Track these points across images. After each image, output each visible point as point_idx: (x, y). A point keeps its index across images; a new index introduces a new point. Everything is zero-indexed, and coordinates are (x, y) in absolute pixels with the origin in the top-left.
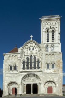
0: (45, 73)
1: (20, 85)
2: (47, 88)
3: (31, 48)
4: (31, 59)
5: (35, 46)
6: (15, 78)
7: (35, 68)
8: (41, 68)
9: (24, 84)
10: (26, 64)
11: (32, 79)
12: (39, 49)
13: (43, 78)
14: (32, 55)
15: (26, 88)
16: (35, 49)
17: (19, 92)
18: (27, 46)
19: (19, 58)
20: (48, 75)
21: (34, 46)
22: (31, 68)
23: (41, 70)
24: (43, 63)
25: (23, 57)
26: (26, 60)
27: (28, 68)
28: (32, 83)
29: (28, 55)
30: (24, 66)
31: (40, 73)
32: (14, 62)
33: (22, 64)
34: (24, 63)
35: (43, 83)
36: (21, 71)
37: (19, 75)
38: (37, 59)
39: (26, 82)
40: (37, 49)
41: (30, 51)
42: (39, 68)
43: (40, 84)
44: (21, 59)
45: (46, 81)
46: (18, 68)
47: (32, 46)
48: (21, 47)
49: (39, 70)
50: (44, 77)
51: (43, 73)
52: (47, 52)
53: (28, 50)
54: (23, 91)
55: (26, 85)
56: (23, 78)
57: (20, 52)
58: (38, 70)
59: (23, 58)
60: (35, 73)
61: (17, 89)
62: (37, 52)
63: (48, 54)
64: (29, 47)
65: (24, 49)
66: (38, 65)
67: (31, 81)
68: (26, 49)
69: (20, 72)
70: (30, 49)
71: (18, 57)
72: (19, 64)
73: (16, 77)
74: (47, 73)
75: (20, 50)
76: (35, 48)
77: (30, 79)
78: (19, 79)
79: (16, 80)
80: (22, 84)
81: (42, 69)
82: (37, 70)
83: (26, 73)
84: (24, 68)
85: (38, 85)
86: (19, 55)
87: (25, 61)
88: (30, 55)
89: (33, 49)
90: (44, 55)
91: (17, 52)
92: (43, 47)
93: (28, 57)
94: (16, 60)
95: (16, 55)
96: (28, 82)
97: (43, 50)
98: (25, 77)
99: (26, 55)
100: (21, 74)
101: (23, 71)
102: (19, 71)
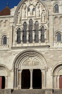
0: (55, 49)
1: (11, 71)
3: (31, 8)
4: (31, 25)
5: (37, 5)
8: (47, 41)
9: (19, 70)
10: (22, 34)
12: (44, 9)
13: (51, 59)
14: (33, 19)
15: (21, 77)
17: (9, 84)
18: (24, 5)
19: (11, 25)
20: (60, 53)
21: (35, 5)
23: (48, 44)
24: (50, 31)
25: (18, 22)
28: (31, 68)
29: (26, 19)
31: (46, 49)
32: (3, 31)
33: (17, 35)
35: (51, 69)
36: (14, 46)
37: (11, 53)
38: (40, 25)
40: (40, 8)
41: (29, 12)
42: (43, 40)
43: (46, 70)
44: (14, 25)
45: (55, 64)
46: (9, 41)
47: (32, 5)
48: (16, 7)
49: (44, 44)
50: (52, 56)
51: (51, 50)
52: (56, 14)
53: (27, 12)
54: (15, 84)
55: (21, 72)
56: (17, 58)
57: (13, 15)
58: (42, 44)
59: (17, 25)
60: (38, 50)
61: (6, 78)
62: (41, 14)
63: (59, 16)
64: (28, 6)
65: (21, 9)
66: (42, 35)
69: (12, 48)
70: (29, 10)
71: (10, 23)
72: (11, 34)
73: (6, 56)
74: (58, 49)
75: (13, 11)
76: (37, 7)
78: (10, 61)
79: (6, 63)
80: (15, 70)
81: (49, 42)
82: (40, 44)
83: (22, 50)
84: (18, 41)
85: (42, 71)
86: (12, 20)
87: (21, 29)
88: (29, 19)
89: (34, 10)
90: (51, 18)
91: (9, 14)
92: (51, 6)
93: (25, 22)
94: (6, 28)
95: (6, 19)
96: (25, 65)
97: (50, 10)
99: (22, 19)
100: (14, 52)
101: (18, 45)
102: (10, 47)
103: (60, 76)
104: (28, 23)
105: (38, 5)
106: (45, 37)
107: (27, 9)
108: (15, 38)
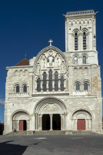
0: (74, 97)
1: (32, 115)
2: (76, 121)
3: (51, 59)
4: (50, 76)
5: (56, 56)
6: (23, 104)
7: (56, 89)
8: (67, 90)
9: (39, 115)
10: (42, 83)
11: (51, 106)
12: (64, 60)
13: (70, 105)
14: (52, 69)
15: (41, 121)
16: (56, 60)
17: (30, 126)
18: (43, 56)
19: (31, 74)
20: (79, 100)
21: (54, 56)
22: (51, 90)
23: (67, 92)
24: (69, 81)
25: (38, 72)
26: (42, 78)
27: (45, 90)
28: (51, 113)
29: (45, 69)
30: (39, 86)
31: (66, 97)
32: (23, 80)
33: (36, 83)
34: (38, 81)
35: (70, 114)
36: (34, 93)
37: (31, 100)
38: (59, 75)
39: (43, 111)
41: (48, 63)
42: (63, 89)
43: (65, 114)
44: (34, 75)
45: (74, 110)
46: (29, 90)
47: (51, 56)
48: (35, 58)
49: (64, 92)
50: (71, 103)
51: (70, 97)
52: (76, 65)
53: (46, 62)
54: (36, 126)
55: (41, 116)
56: (38, 104)
57: (32, 65)
60: (58, 97)
61: (27, 122)
62: (60, 65)
63: (78, 67)
64: (47, 57)
65: (40, 60)
66: (62, 85)
67: (51, 110)
68: (42, 61)
69: (33, 96)
70: (48, 61)
71: (29, 73)
72: (31, 82)
73: (27, 103)
74: (77, 97)
75: (32, 62)
76: (56, 58)
77: (48, 107)
78: (31, 107)
79: (27, 108)
80: (36, 115)
81: (68, 90)
82: (60, 92)
83: (42, 98)
84: (38, 89)
85: (61, 116)
86: (31, 70)
88: (48, 69)
89: (53, 61)
91: (29, 64)
92: (70, 57)
93: (45, 72)
94: (26, 77)
95: (26, 69)
96: (45, 111)
97: (69, 62)
98: (40, 104)
99: (42, 69)
100: (35, 99)
101: (38, 93)
102: (31, 94)
103: (78, 120)
104: (47, 73)
105: (58, 57)
106: (65, 86)
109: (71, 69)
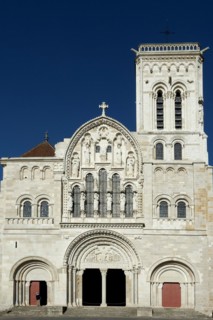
0: (155, 232)
1: (59, 271)
2: (161, 286)
3: (103, 145)
4: (102, 182)
5: (115, 139)
6: (41, 245)
7: (116, 213)
8: (139, 215)
9: (77, 270)
10: (82, 198)
11: (104, 250)
12: (132, 150)
13: (147, 249)
14: (107, 168)
15: (81, 284)
16: (115, 148)
17: (56, 296)
18: (87, 138)
19: (59, 177)
20: (166, 240)
21: (112, 139)
23: (141, 221)
24: (144, 196)
25: (75, 171)
27: (88, 213)
28: (103, 267)
29: (92, 166)
30: (75, 204)
31: (137, 231)
32: (40, 188)
33: (70, 198)
34: (75, 193)
35: (147, 269)
36: (64, 221)
37: (59, 235)
38: (122, 182)
39: (85, 263)
40: (123, 147)
41: (98, 154)
43: (137, 271)
44: (64, 179)
45: (156, 260)
46: (54, 211)
48: (67, 141)
49: (133, 221)
50: (149, 245)
51: (147, 232)
52: (159, 161)
53: (92, 152)
54: (70, 297)
55: (81, 273)
56: (74, 246)
57: (62, 157)
58: (127, 221)
59: (72, 178)
60: (119, 231)
61: (49, 285)
62: (124, 161)
63: (165, 167)
64: (95, 140)
65: (78, 146)
66: (128, 203)
67: (102, 259)
68: (84, 148)
69: (63, 225)
70: (97, 149)
71: (55, 173)
72: (59, 196)
73: (48, 241)
75: (61, 149)
76: (116, 145)
77: (96, 252)
78: (57, 250)
79: (48, 254)
80: (69, 269)
81: (142, 217)
82: (122, 219)
83: (83, 230)
84: (74, 211)
85: (126, 273)
86: (60, 167)
87: (81, 187)
88: (98, 168)
89: (109, 149)
91: (53, 154)
92: (147, 144)
93: (90, 174)
94: (46, 183)
95: (47, 164)
96: (91, 260)
97: (145, 154)
98: (79, 245)
99: (83, 166)
100: (66, 233)
101: (73, 220)
102: (57, 222)
103: (164, 283)
104: (95, 175)
105: (118, 141)
106: (135, 207)
107: (93, 148)
108: (68, 205)
109: (148, 169)
